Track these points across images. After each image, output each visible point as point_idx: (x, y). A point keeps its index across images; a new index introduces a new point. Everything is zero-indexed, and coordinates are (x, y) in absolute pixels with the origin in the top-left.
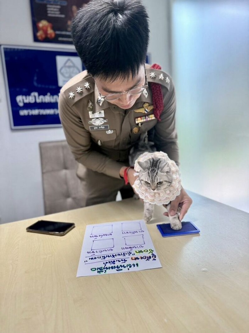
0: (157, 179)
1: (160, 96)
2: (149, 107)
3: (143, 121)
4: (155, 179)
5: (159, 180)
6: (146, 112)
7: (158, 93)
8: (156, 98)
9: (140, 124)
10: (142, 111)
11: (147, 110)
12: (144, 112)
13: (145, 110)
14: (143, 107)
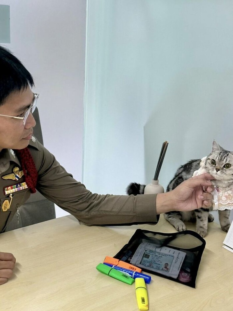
0: (226, 160)
1: (30, 159)
2: (20, 172)
3: (13, 190)
4: (224, 158)
5: (228, 162)
6: (17, 179)
7: (27, 156)
8: (26, 162)
9: (11, 194)
10: (11, 177)
11: (17, 175)
12: (14, 179)
13: (16, 176)
14: (13, 172)
